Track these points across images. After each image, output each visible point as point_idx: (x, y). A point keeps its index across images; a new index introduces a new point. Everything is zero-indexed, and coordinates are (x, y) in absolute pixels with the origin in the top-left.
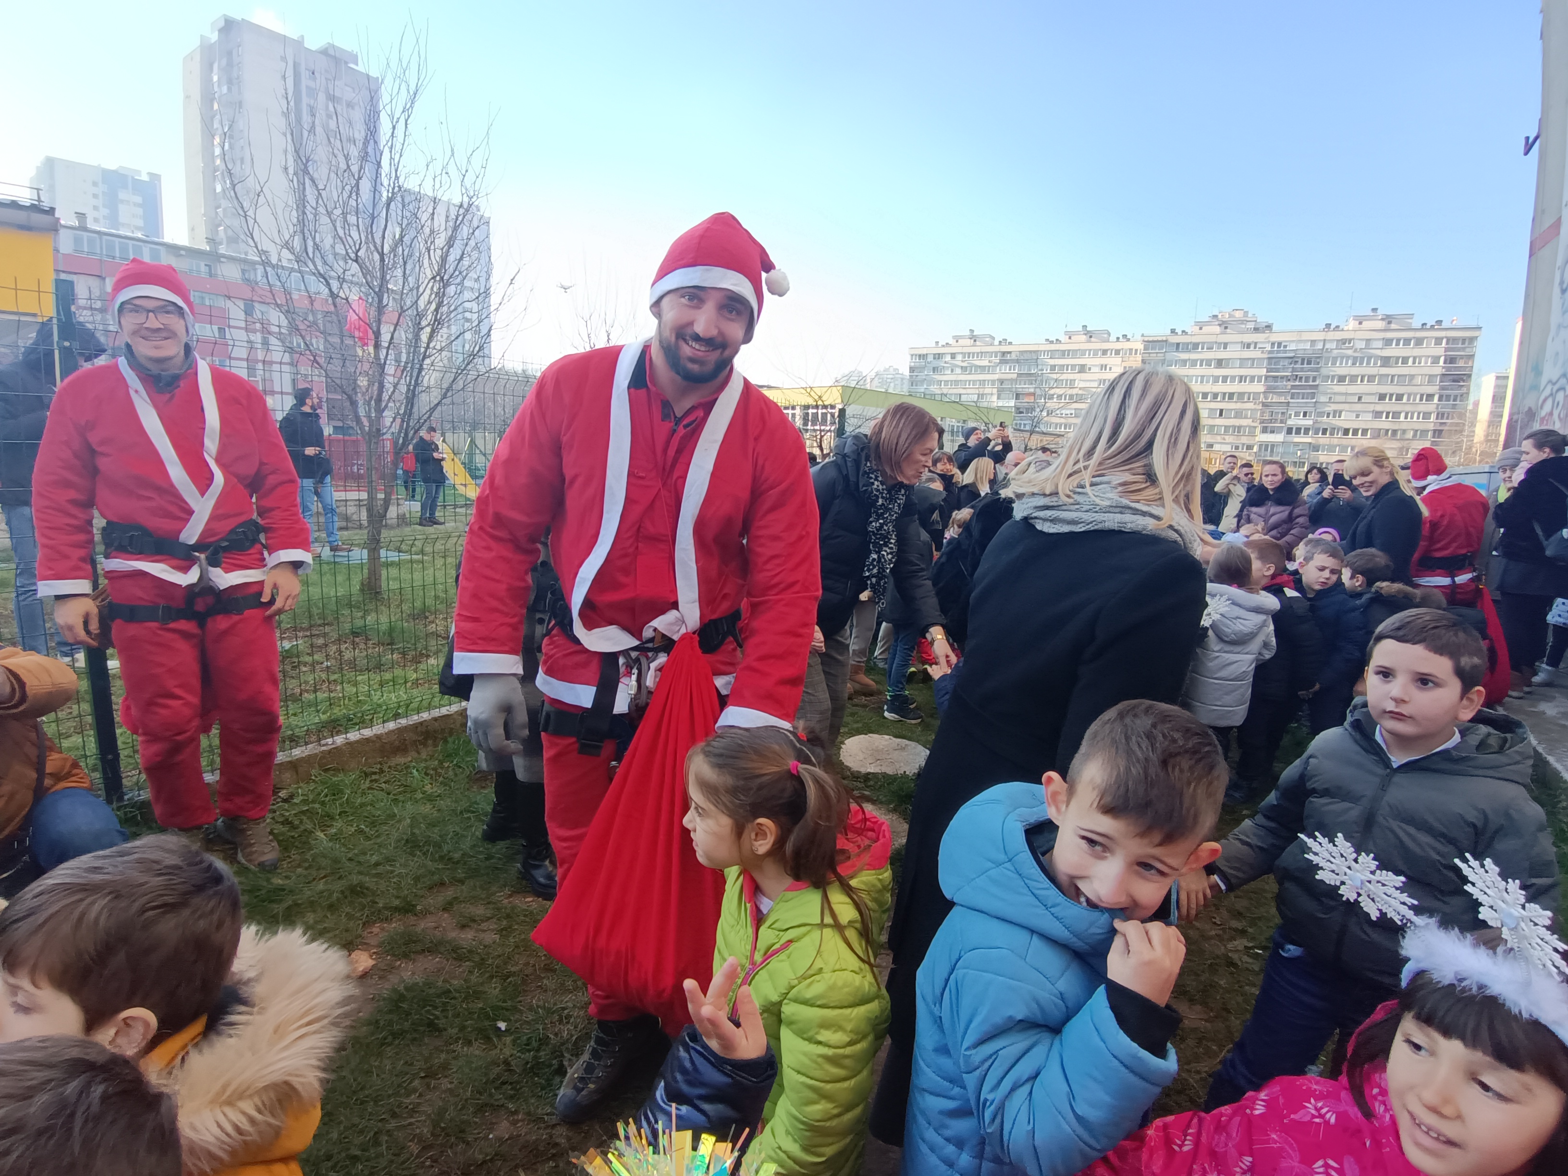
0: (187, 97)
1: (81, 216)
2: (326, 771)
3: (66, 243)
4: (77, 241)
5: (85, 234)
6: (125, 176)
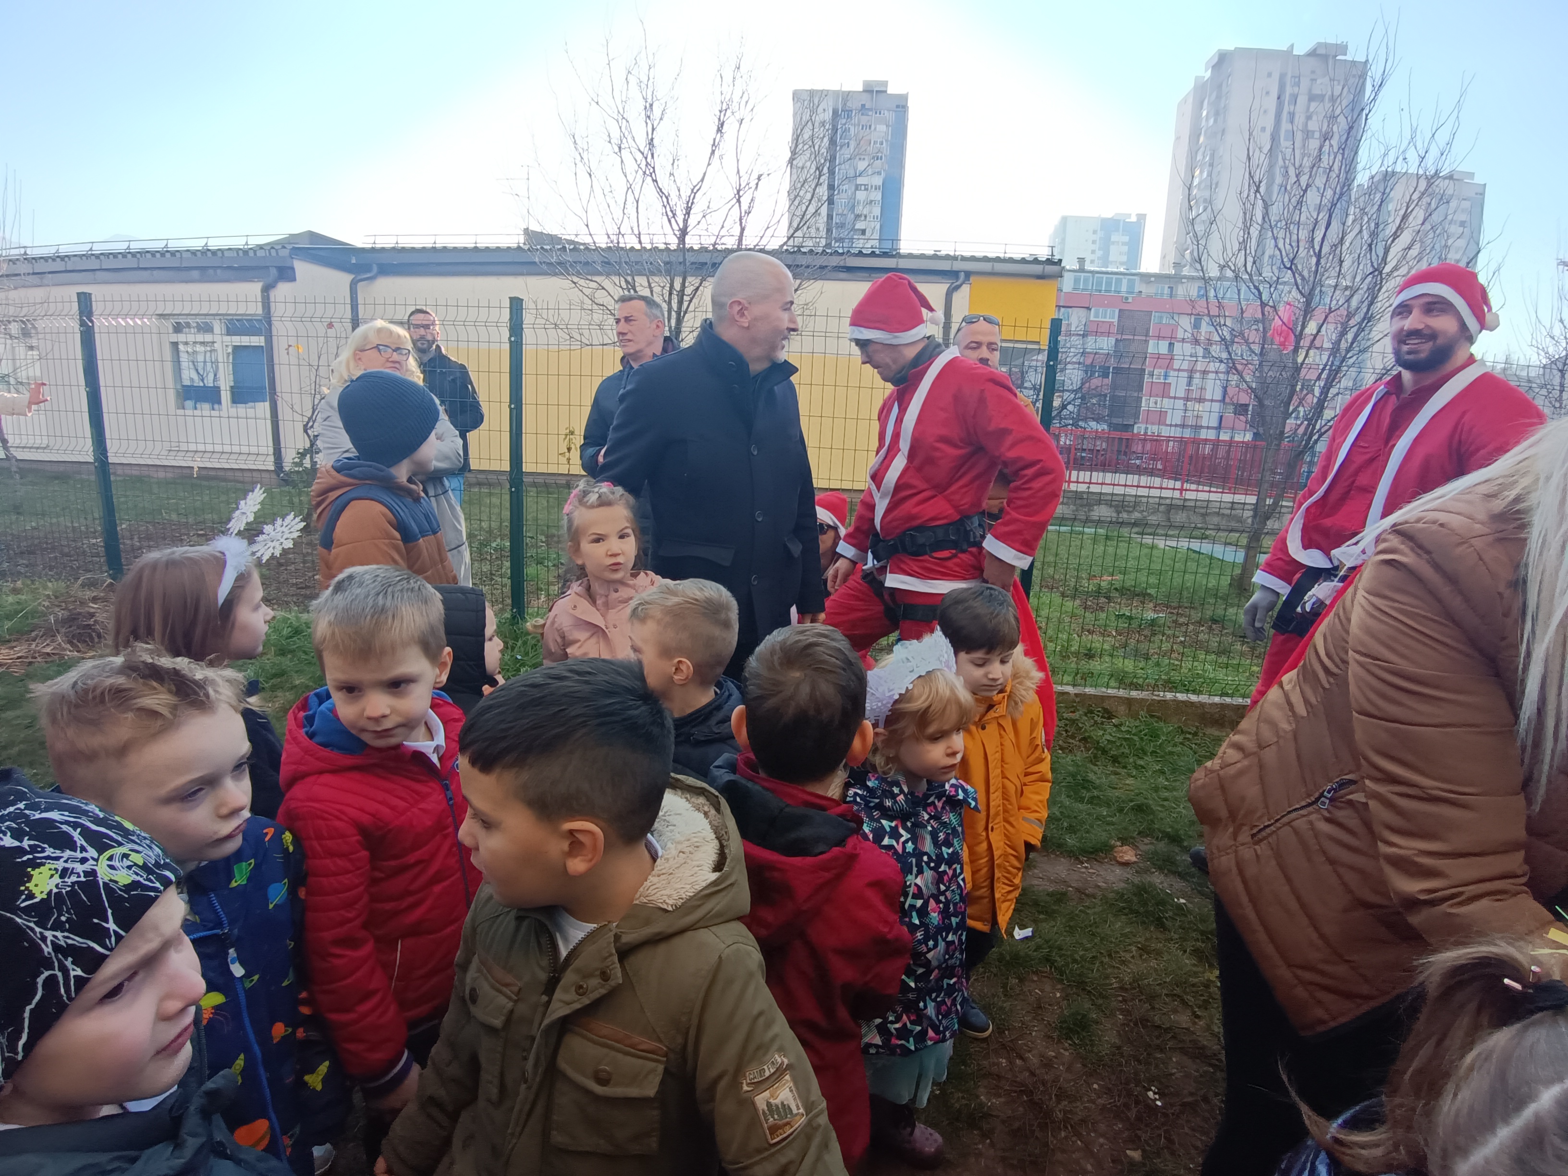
0: (1178, 138)
1: (1081, 260)
2: (1152, 716)
3: (1067, 284)
4: (1077, 281)
5: (1083, 275)
6: (1119, 221)
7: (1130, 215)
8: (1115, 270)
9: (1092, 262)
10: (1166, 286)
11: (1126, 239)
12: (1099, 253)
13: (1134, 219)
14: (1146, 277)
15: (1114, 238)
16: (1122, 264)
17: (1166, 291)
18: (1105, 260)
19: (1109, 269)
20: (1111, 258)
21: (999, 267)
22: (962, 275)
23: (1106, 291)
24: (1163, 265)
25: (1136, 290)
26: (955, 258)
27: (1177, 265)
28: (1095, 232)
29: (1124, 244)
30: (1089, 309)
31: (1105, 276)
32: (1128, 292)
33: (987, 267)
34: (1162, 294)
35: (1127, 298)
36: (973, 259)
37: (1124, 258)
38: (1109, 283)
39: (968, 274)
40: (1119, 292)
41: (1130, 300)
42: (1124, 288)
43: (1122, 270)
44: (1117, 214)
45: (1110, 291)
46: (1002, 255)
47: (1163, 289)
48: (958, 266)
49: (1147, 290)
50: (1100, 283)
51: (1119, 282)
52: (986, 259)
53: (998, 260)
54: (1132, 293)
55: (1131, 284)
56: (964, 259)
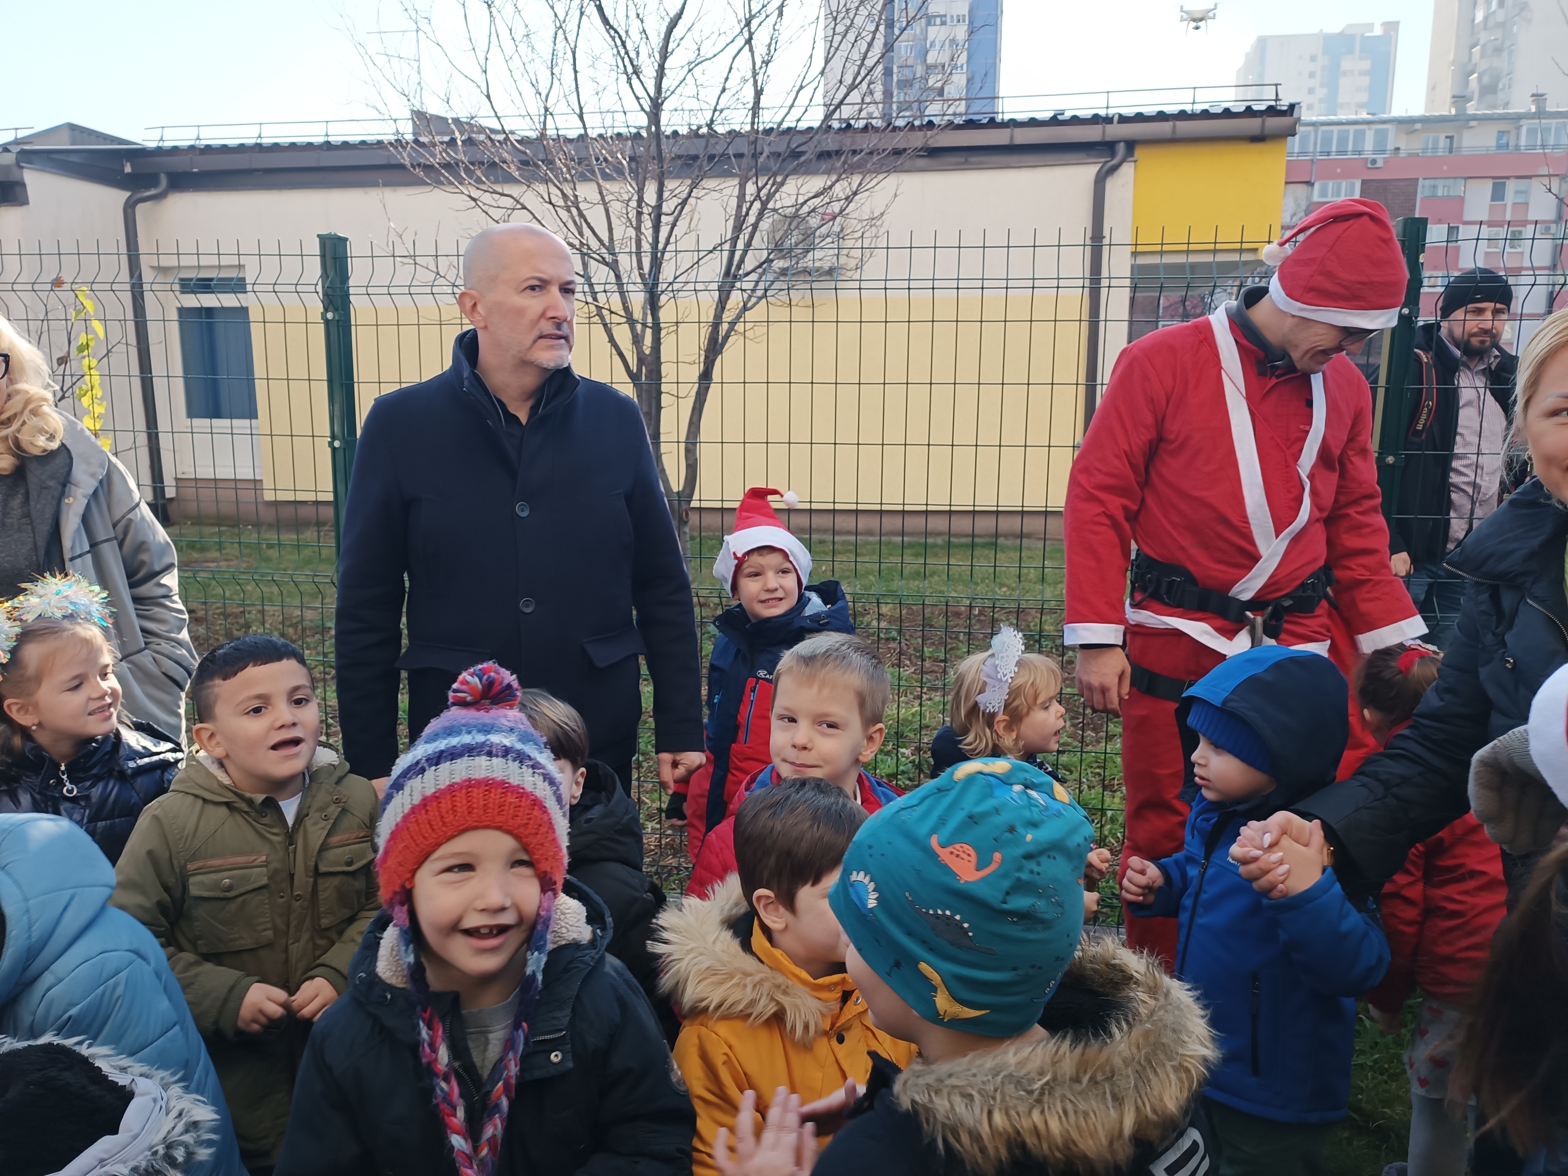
6: (1352, 37)
7: (1371, 26)
8: (1353, 117)
9: (1310, 107)
10: (1442, 137)
11: (1366, 65)
12: (1322, 92)
13: (1378, 31)
14: (1406, 124)
15: (1346, 65)
16: (1360, 106)
17: (1443, 143)
18: (1332, 102)
19: (1342, 117)
20: (1342, 98)
21: (1183, 126)
22: (1121, 148)
23: (1339, 152)
24: (1430, 101)
25: (1390, 146)
26: (1108, 120)
27: (1460, 99)
28: (1313, 59)
29: (1363, 73)
30: (1310, 184)
31: (1335, 129)
32: (1375, 152)
33: (1165, 128)
34: (1435, 148)
35: (1374, 161)
36: (1140, 118)
37: (1364, 97)
38: (1343, 140)
39: (1131, 145)
40: (1360, 153)
41: (1380, 164)
42: (1369, 145)
43: (1364, 116)
44: (1349, 26)
45: (1345, 152)
46: (1188, 108)
47: (1436, 141)
48: (1115, 131)
49: (1408, 144)
50: (1327, 140)
51: (1360, 136)
52: (1161, 116)
53: (1183, 115)
54: (1383, 151)
55: (1381, 138)
56: (1123, 119)
